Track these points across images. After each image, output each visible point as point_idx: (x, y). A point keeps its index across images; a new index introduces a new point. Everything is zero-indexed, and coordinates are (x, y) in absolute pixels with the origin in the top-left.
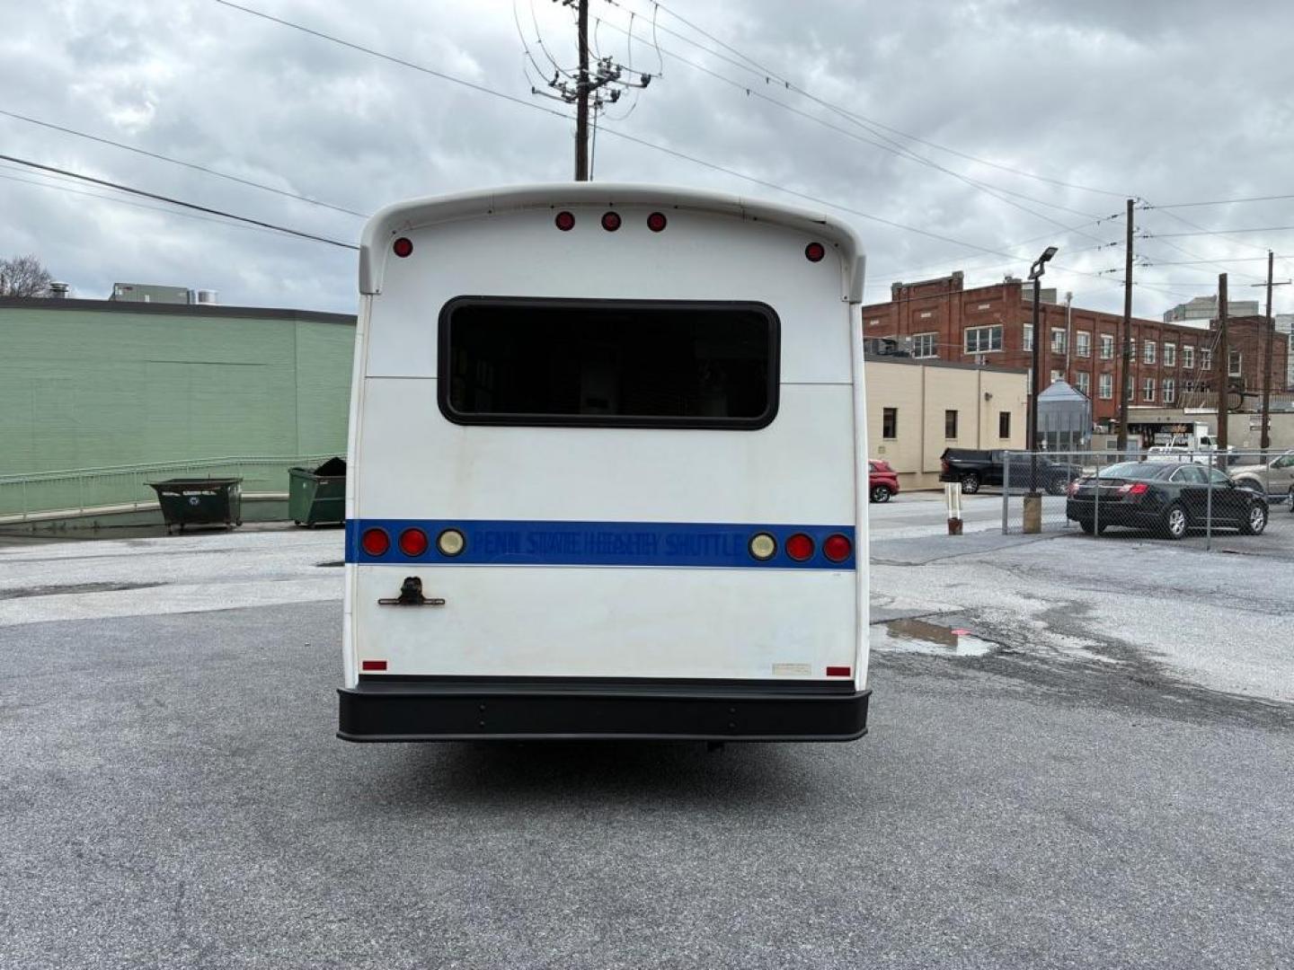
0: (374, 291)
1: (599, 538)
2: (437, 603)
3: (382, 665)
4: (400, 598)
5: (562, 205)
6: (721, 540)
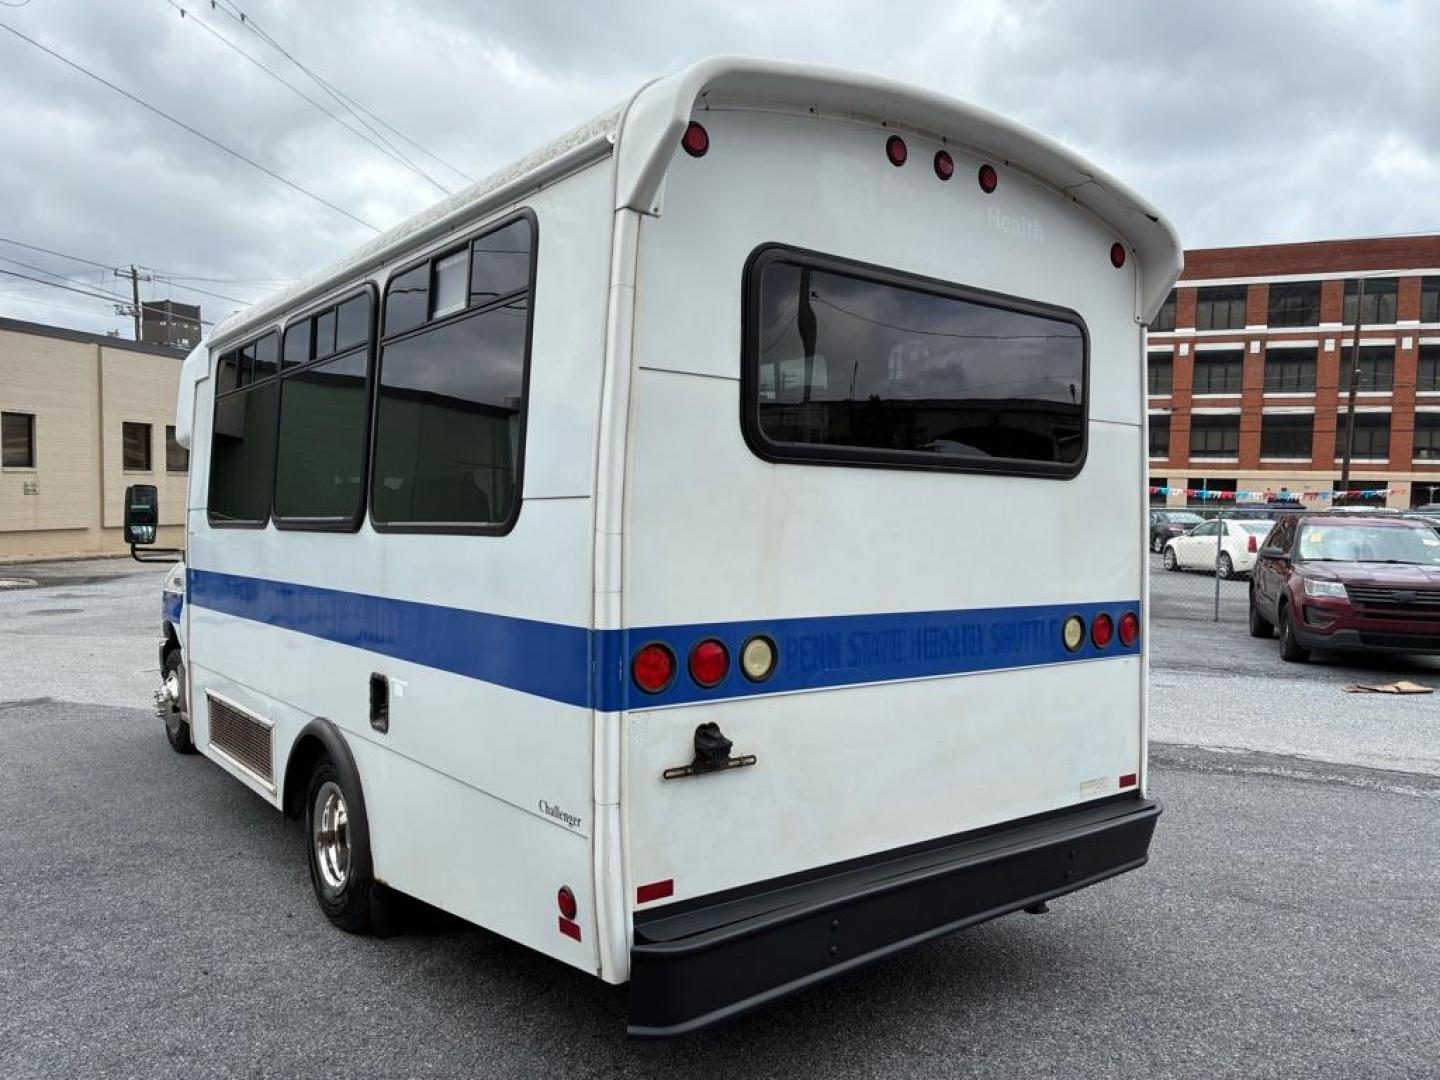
0: (651, 210)
1: (925, 636)
2: (745, 762)
3: (666, 888)
4: (693, 764)
5: (895, 124)
6: (1039, 628)
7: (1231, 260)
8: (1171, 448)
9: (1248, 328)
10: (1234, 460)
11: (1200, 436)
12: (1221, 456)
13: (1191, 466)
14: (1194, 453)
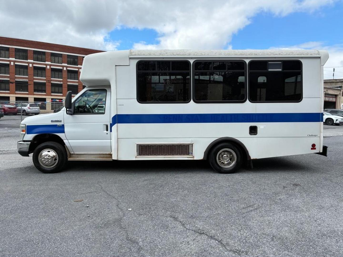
7: (58, 47)
8: (46, 91)
9: (63, 64)
10: (62, 94)
11: (53, 88)
12: (59, 94)
13: (52, 95)
14: (52, 92)
